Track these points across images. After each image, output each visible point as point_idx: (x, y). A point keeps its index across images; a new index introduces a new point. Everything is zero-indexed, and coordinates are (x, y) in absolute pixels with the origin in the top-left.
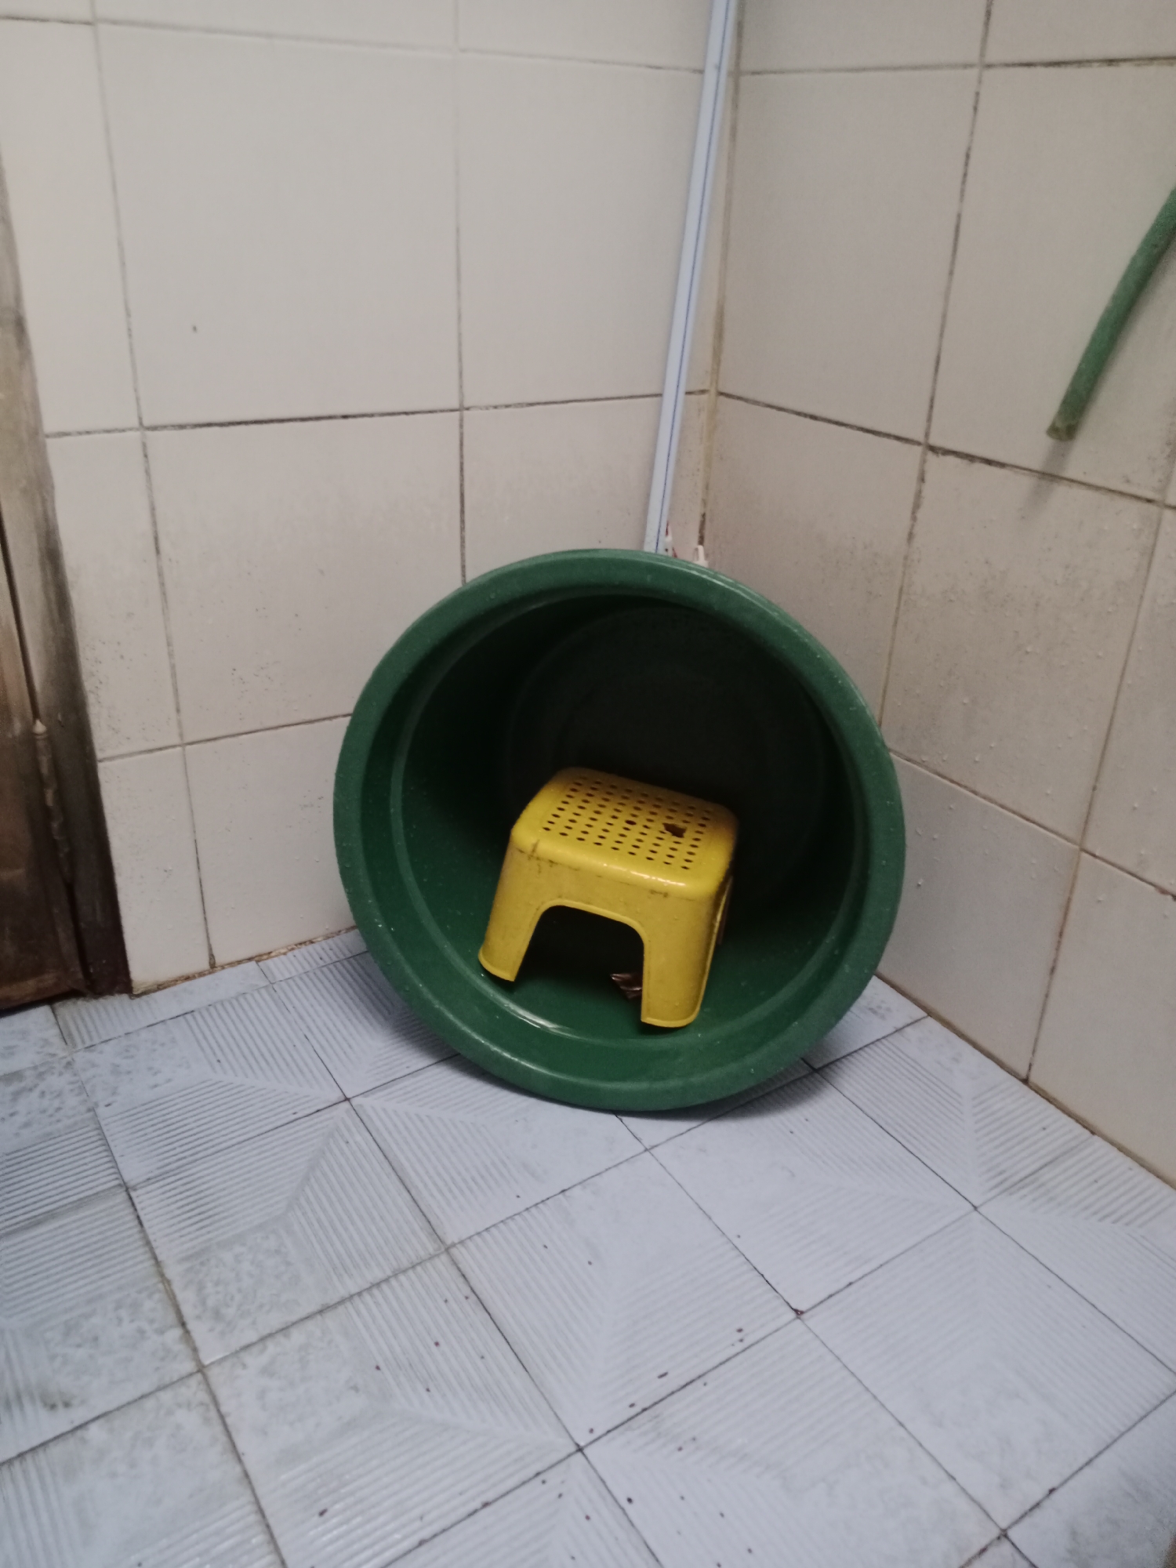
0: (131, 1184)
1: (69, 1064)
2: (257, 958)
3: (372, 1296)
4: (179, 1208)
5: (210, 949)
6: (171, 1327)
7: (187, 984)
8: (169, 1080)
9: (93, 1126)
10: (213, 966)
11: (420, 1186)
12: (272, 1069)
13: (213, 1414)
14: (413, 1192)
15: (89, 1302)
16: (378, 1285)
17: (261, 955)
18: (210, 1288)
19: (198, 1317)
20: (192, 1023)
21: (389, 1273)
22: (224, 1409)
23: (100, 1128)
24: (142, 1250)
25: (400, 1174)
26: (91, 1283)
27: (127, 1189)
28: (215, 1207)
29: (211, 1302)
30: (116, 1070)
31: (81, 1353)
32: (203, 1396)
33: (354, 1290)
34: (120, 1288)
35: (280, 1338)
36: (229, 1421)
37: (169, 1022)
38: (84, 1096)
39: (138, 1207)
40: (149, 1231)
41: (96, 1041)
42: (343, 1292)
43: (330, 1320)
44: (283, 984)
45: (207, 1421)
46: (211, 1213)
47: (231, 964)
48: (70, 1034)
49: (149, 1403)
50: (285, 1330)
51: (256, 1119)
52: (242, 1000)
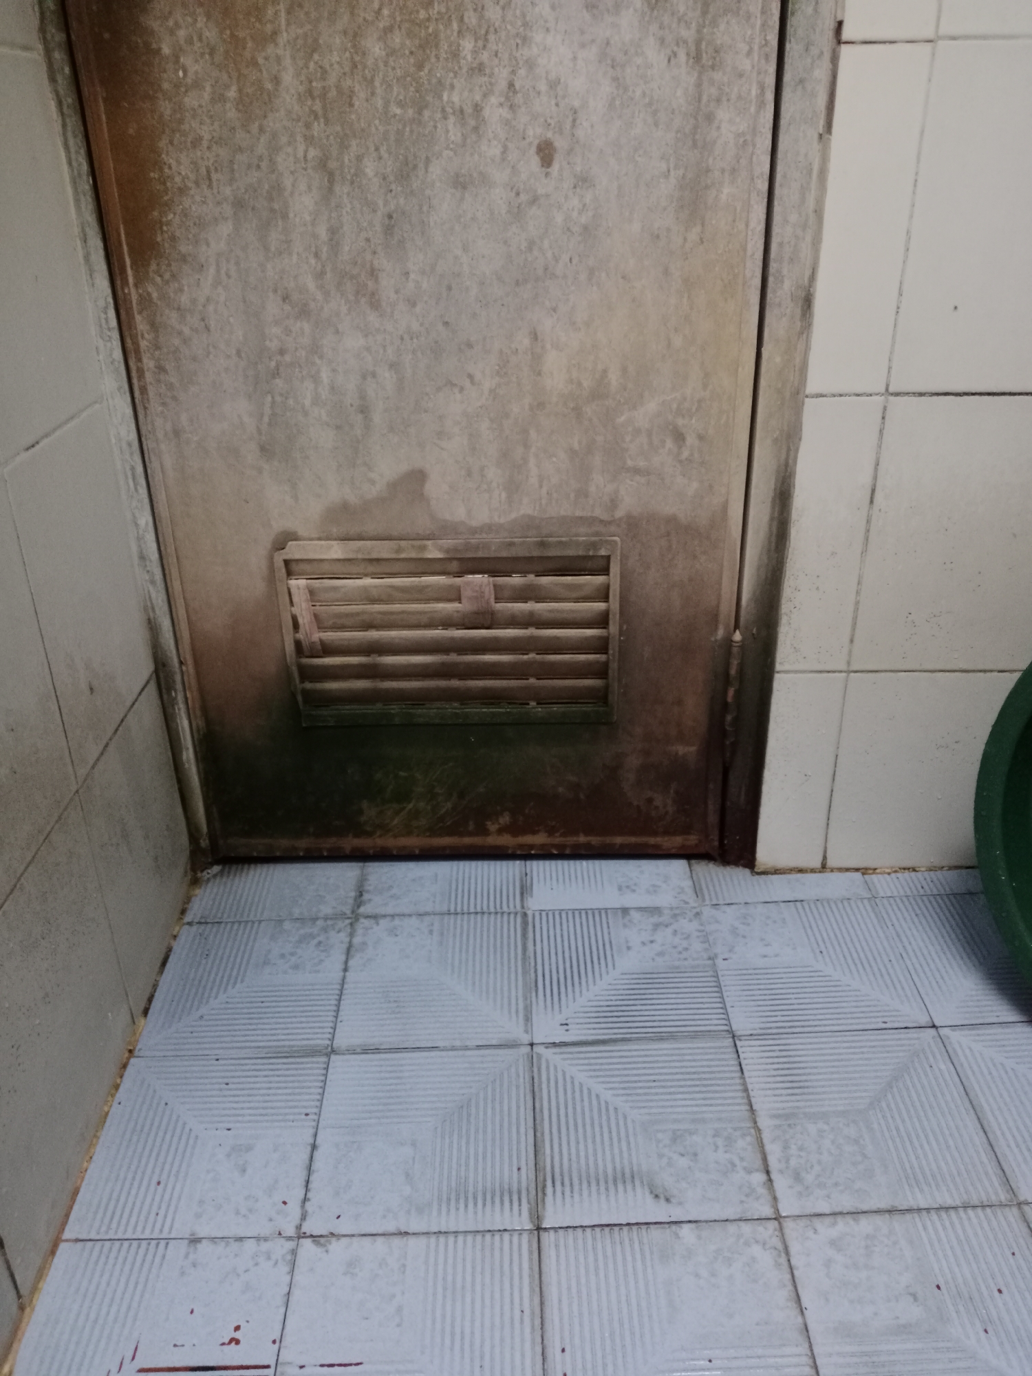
0: (738, 1033)
1: (697, 914)
2: (864, 871)
3: (939, 1217)
4: (775, 1070)
5: (825, 852)
6: (757, 1170)
7: (799, 875)
8: (776, 956)
9: (711, 973)
10: (824, 867)
11: (998, 1133)
12: (867, 975)
13: (783, 1260)
14: (990, 1135)
15: (694, 1121)
16: (947, 1209)
17: (866, 869)
18: (793, 1150)
19: (781, 1172)
20: (801, 910)
21: (958, 1203)
22: (793, 1262)
23: (717, 976)
24: (740, 1094)
25: (980, 1114)
26: (697, 1106)
27: (734, 1037)
28: (806, 1081)
29: (793, 1162)
30: (734, 931)
31: (683, 1162)
32: (776, 1242)
33: (923, 1205)
34: (720, 1119)
35: (849, 1219)
36: (796, 1273)
37: (782, 904)
38: (706, 945)
39: (742, 1056)
40: (748, 1080)
41: (721, 902)
42: (912, 1203)
43: (898, 1223)
44: (885, 901)
45: (777, 1265)
46: (802, 1084)
47: (840, 870)
48: (701, 889)
49: (732, 1228)
50: (856, 1214)
51: (849, 1016)
52: (846, 903)
